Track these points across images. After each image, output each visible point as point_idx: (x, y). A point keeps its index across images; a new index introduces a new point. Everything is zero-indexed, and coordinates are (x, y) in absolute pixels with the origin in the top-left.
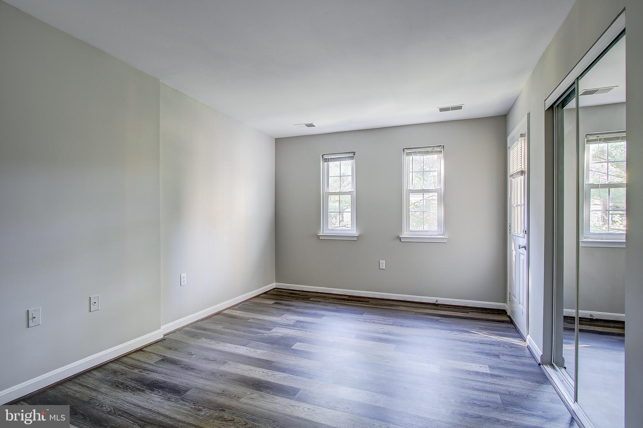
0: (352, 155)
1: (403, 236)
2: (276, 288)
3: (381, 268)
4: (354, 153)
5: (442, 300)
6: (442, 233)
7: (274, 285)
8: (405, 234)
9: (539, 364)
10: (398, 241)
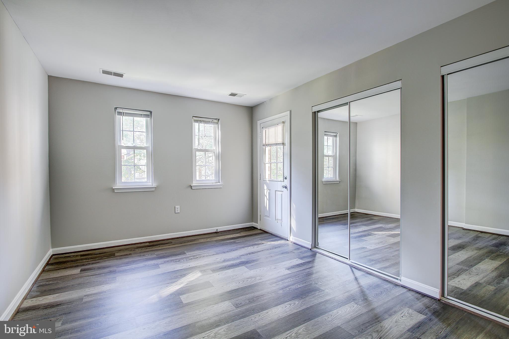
0: (148, 113)
1: (194, 185)
2: (53, 255)
3: (176, 212)
4: (151, 112)
5: (221, 229)
6: (218, 181)
7: (51, 252)
8: (194, 184)
9: (311, 249)
10: (190, 189)
